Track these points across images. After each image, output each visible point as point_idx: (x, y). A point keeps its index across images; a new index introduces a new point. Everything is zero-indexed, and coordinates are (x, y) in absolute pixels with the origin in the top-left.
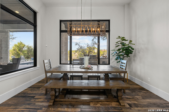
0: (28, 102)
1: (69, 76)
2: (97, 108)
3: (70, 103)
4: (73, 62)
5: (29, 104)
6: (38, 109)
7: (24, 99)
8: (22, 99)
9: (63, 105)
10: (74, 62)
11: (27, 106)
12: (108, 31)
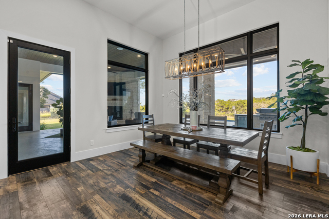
0: (123, 158)
1: (172, 140)
2: (176, 188)
3: (153, 171)
4: (186, 121)
5: (122, 160)
6: (124, 166)
7: (123, 155)
8: (122, 155)
9: (145, 171)
10: (187, 119)
11: (120, 161)
12: (276, 51)
